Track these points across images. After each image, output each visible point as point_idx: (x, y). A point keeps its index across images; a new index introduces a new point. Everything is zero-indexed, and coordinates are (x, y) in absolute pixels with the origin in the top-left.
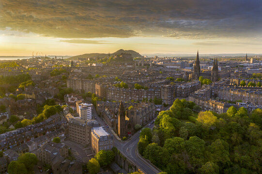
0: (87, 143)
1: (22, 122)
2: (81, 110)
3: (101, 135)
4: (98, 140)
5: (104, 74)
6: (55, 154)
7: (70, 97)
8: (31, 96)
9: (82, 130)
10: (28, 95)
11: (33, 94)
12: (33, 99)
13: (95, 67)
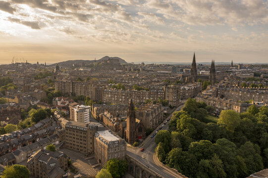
0: (89, 151)
1: (4, 128)
2: (77, 112)
3: (110, 140)
4: (107, 146)
5: (95, 77)
6: (52, 165)
7: (60, 100)
8: (13, 101)
9: (83, 135)
10: (10, 99)
11: (16, 98)
12: (16, 104)
13: (83, 71)
